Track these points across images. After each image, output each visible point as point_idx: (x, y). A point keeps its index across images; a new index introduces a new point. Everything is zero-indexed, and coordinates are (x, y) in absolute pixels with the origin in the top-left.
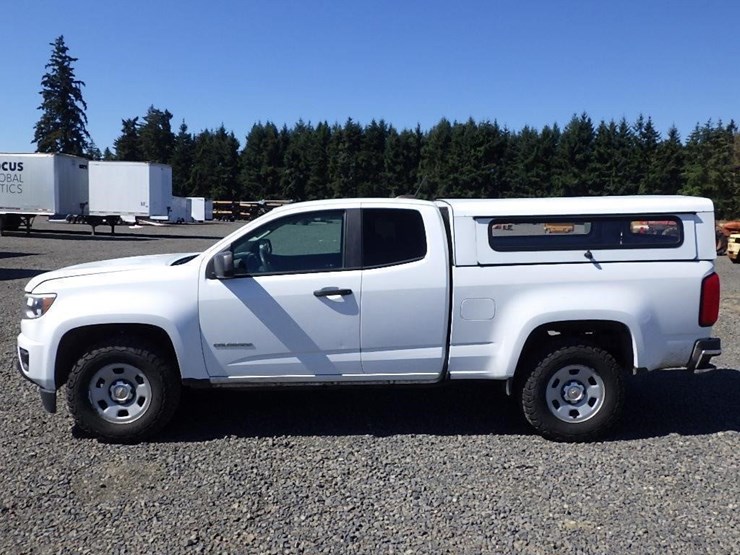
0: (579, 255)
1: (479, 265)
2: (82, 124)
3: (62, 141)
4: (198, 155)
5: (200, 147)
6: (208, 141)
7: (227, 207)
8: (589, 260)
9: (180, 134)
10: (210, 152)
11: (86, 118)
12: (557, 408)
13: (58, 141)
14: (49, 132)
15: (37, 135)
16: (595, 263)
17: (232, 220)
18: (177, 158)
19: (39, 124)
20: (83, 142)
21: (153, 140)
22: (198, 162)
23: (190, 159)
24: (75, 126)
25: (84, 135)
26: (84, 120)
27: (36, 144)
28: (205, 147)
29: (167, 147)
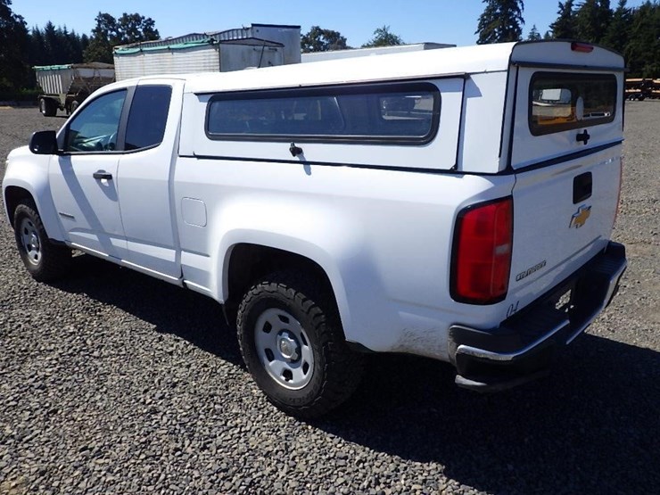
0: (283, 149)
1: (195, 156)
2: (519, 11)
3: (499, 30)
4: (635, 30)
5: (638, 22)
6: (648, 14)
7: (636, 85)
8: (296, 158)
9: (618, 9)
10: (649, 26)
11: (523, 5)
12: (271, 361)
13: (496, 30)
14: (489, 23)
15: (480, 27)
16: (307, 163)
17: (641, 99)
18: (611, 35)
19: (482, 16)
20: (518, 28)
21: (589, 19)
22: (634, 38)
23: (625, 35)
24: (513, 14)
25: (520, 22)
26: (520, 8)
27: (478, 34)
28: (644, 20)
29: (603, 25)
